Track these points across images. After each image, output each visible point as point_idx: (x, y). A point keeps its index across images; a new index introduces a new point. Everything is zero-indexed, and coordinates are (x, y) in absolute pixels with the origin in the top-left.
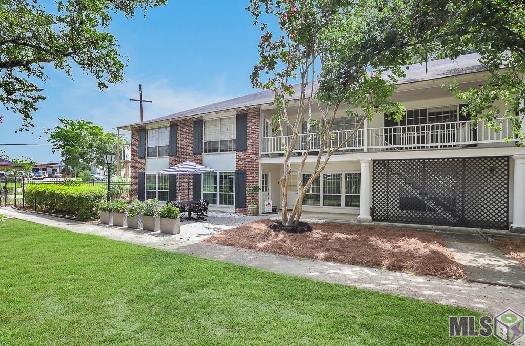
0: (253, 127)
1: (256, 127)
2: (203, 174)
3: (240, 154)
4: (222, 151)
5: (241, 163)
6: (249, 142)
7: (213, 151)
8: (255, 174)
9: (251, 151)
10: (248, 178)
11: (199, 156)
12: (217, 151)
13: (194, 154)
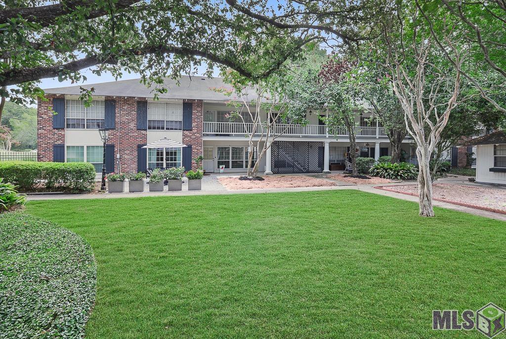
0: (197, 114)
1: (200, 114)
2: (148, 149)
3: (186, 132)
4: (167, 129)
5: (187, 139)
6: (194, 124)
7: (158, 128)
8: (200, 148)
9: (196, 131)
10: (193, 150)
11: (143, 132)
12: (163, 128)
13: (138, 130)
